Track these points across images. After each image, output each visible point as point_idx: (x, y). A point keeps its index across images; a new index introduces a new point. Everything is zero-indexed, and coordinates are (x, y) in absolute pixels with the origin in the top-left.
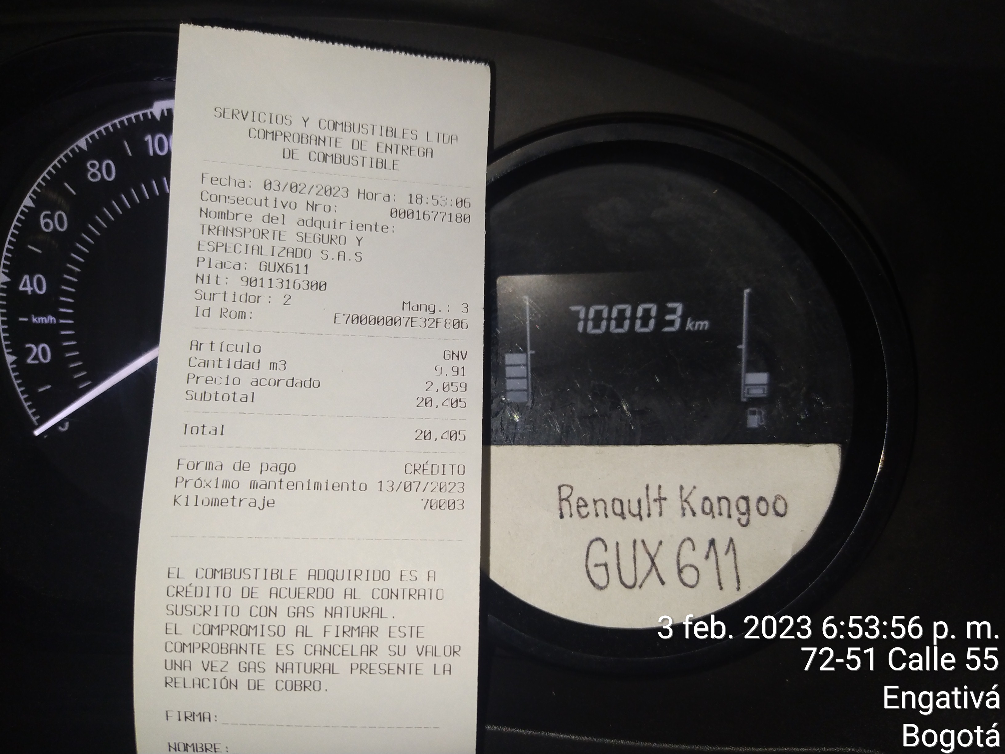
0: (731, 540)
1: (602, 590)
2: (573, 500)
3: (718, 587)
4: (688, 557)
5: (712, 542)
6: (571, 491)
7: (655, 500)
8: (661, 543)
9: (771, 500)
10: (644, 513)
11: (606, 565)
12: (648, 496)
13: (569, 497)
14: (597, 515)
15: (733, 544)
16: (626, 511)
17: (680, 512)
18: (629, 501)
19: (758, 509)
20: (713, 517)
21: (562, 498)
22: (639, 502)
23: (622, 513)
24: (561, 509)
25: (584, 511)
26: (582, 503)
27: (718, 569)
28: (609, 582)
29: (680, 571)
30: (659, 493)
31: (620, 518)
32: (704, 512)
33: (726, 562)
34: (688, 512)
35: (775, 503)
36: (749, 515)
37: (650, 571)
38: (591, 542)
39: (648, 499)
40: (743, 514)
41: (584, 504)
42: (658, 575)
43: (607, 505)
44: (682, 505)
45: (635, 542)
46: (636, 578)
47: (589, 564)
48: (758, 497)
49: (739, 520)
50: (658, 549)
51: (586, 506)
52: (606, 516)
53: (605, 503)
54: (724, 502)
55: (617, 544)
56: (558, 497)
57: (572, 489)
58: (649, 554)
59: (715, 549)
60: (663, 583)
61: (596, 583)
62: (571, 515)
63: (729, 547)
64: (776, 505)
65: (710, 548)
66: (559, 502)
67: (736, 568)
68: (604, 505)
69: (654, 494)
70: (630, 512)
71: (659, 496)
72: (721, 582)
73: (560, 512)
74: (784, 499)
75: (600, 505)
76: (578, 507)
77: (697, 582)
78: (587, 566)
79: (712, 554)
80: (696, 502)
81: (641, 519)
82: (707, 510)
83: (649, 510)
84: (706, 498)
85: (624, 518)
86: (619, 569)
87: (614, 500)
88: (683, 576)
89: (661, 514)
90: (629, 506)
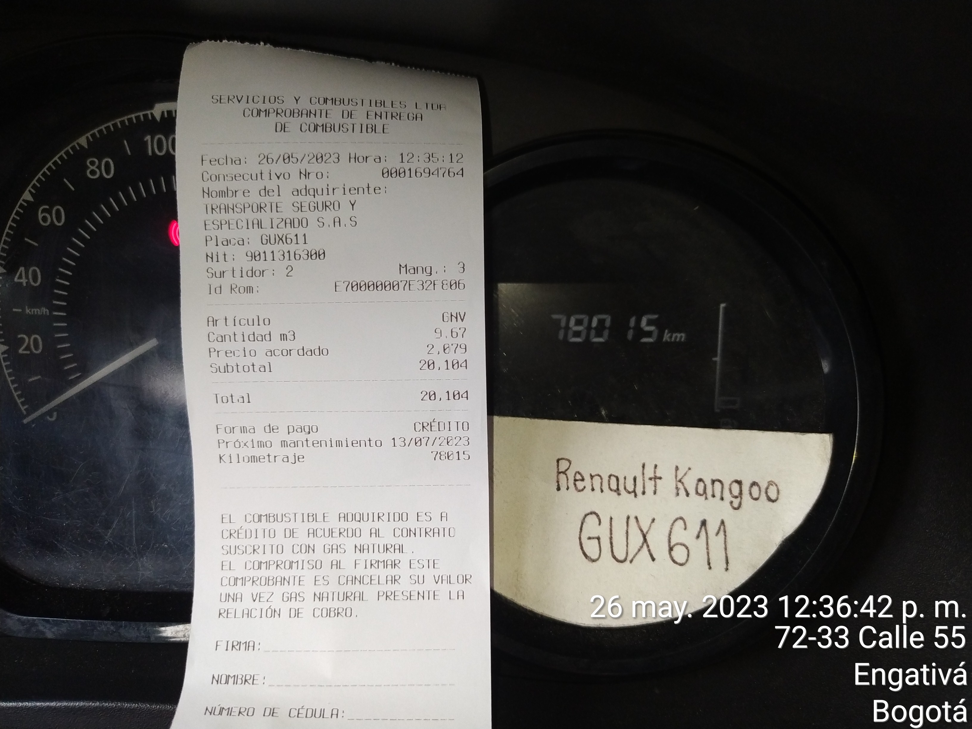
0: (723, 522)
1: (593, 563)
2: (571, 474)
3: (707, 567)
4: (679, 536)
5: (704, 523)
6: (569, 465)
7: (650, 479)
8: (653, 520)
9: (764, 486)
10: (639, 490)
11: (598, 539)
12: (643, 474)
13: (566, 470)
14: (593, 490)
15: (724, 526)
16: (621, 488)
17: (675, 491)
18: (625, 478)
19: (751, 494)
20: (706, 498)
21: (560, 471)
22: (635, 479)
23: (618, 489)
24: (558, 482)
25: (580, 485)
26: (579, 477)
27: (707, 549)
28: (601, 555)
29: (671, 549)
30: (655, 472)
31: (615, 494)
32: (697, 493)
33: (716, 542)
34: (682, 492)
35: (767, 488)
36: (741, 498)
37: (642, 547)
38: (586, 516)
39: (644, 477)
40: (736, 497)
41: (581, 478)
42: (649, 551)
43: (604, 480)
44: (677, 485)
45: (628, 518)
46: (627, 553)
47: (582, 537)
48: (751, 482)
49: (731, 502)
50: (650, 526)
51: (583, 480)
52: (602, 491)
53: (601, 479)
54: (717, 484)
55: (611, 519)
56: (556, 470)
57: (570, 463)
58: (642, 531)
59: (706, 530)
60: (653, 559)
61: (588, 555)
62: (568, 489)
63: (720, 528)
64: (768, 490)
65: (701, 529)
66: (556, 474)
67: (726, 550)
68: (600, 481)
69: (649, 472)
70: (625, 488)
71: (654, 475)
72: (711, 562)
73: (557, 484)
74: (776, 485)
75: (597, 480)
76: (575, 480)
77: (687, 560)
78: (580, 538)
79: (703, 533)
80: (690, 483)
81: (636, 496)
83: (644, 487)
84: (700, 480)
85: (619, 494)
86: (611, 543)
87: (610, 476)
88: (673, 553)
89: (655, 493)
90: (625, 483)
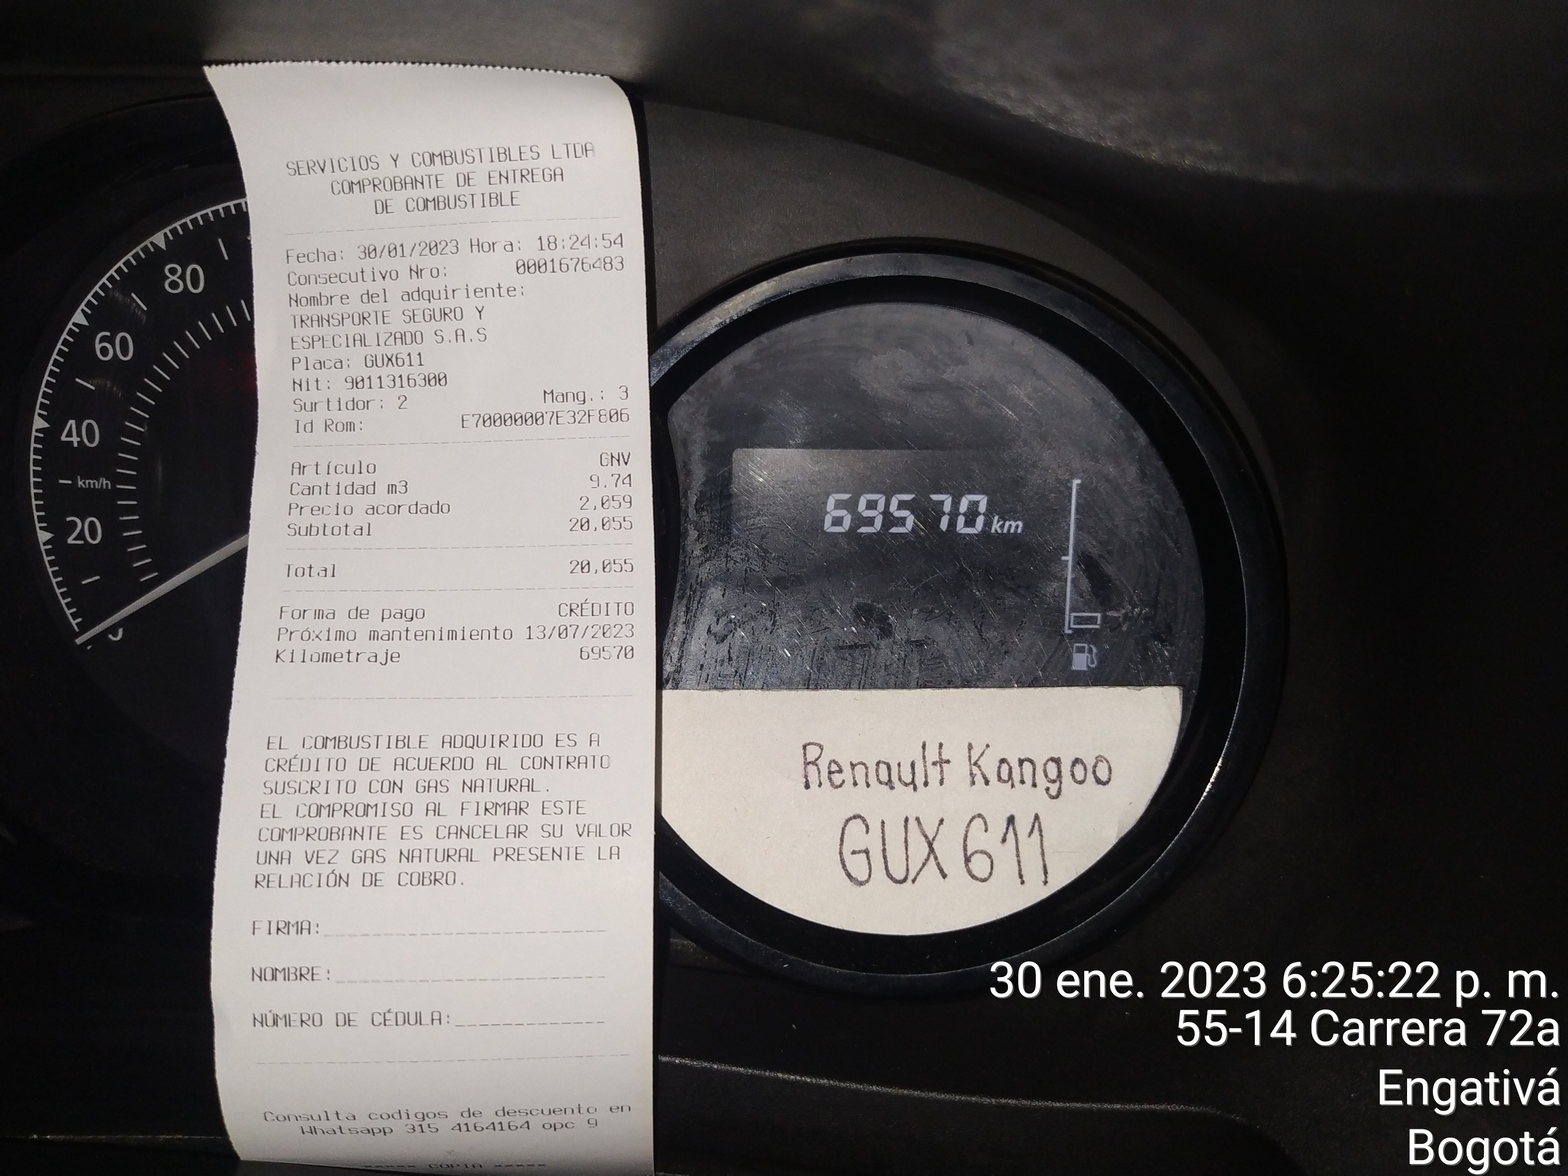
0: (1037, 817)
1: (862, 886)
2: (823, 764)
3: (1019, 880)
4: (978, 839)
5: (1011, 820)
6: (820, 752)
7: (934, 764)
8: (942, 821)
9: (1090, 763)
10: (919, 781)
11: (867, 852)
12: (924, 757)
13: (817, 759)
14: (855, 784)
15: (1040, 823)
16: (894, 778)
17: (969, 779)
18: (899, 765)
19: (1073, 775)
20: (1013, 786)
21: (808, 760)
22: (913, 765)
23: (890, 780)
24: (806, 777)
25: (837, 778)
26: (835, 768)
27: (1018, 856)
28: (872, 875)
29: (967, 860)
30: (940, 754)
31: (886, 788)
32: (1000, 778)
33: (1030, 847)
34: (979, 779)
35: (1095, 766)
36: (1061, 783)
37: (927, 860)
38: (848, 821)
39: (925, 762)
40: (1054, 781)
41: (838, 769)
42: (938, 864)
43: (869, 770)
44: (971, 770)
45: (907, 820)
46: (908, 870)
47: (844, 851)
48: (1073, 759)
49: (1048, 789)
50: (938, 830)
51: (840, 771)
52: (868, 785)
53: (866, 768)
54: (1027, 765)
55: (883, 822)
56: (802, 760)
57: (822, 749)
58: (926, 837)
59: (1014, 829)
60: (944, 876)
61: (854, 877)
62: (820, 785)
63: (1033, 826)
64: (1097, 769)
65: (1007, 829)
66: (803, 766)
67: (1043, 854)
68: (865, 771)
69: (932, 755)
70: (900, 779)
71: (940, 758)
72: (1023, 873)
73: (804, 780)
74: (1107, 761)
75: (860, 769)
76: (830, 773)
77: (991, 874)
78: (841, 853)
79: (1011, 834)
80: (989, 765)
81: (915, 789)
82: (1005, 776)
83: (926, 776)
84: (1003, 761)
85: (892, 788)
86: (885, 857)
87: (878, 764)
88: (971, 865)
89: (941, 782)
90: (899, 771)
